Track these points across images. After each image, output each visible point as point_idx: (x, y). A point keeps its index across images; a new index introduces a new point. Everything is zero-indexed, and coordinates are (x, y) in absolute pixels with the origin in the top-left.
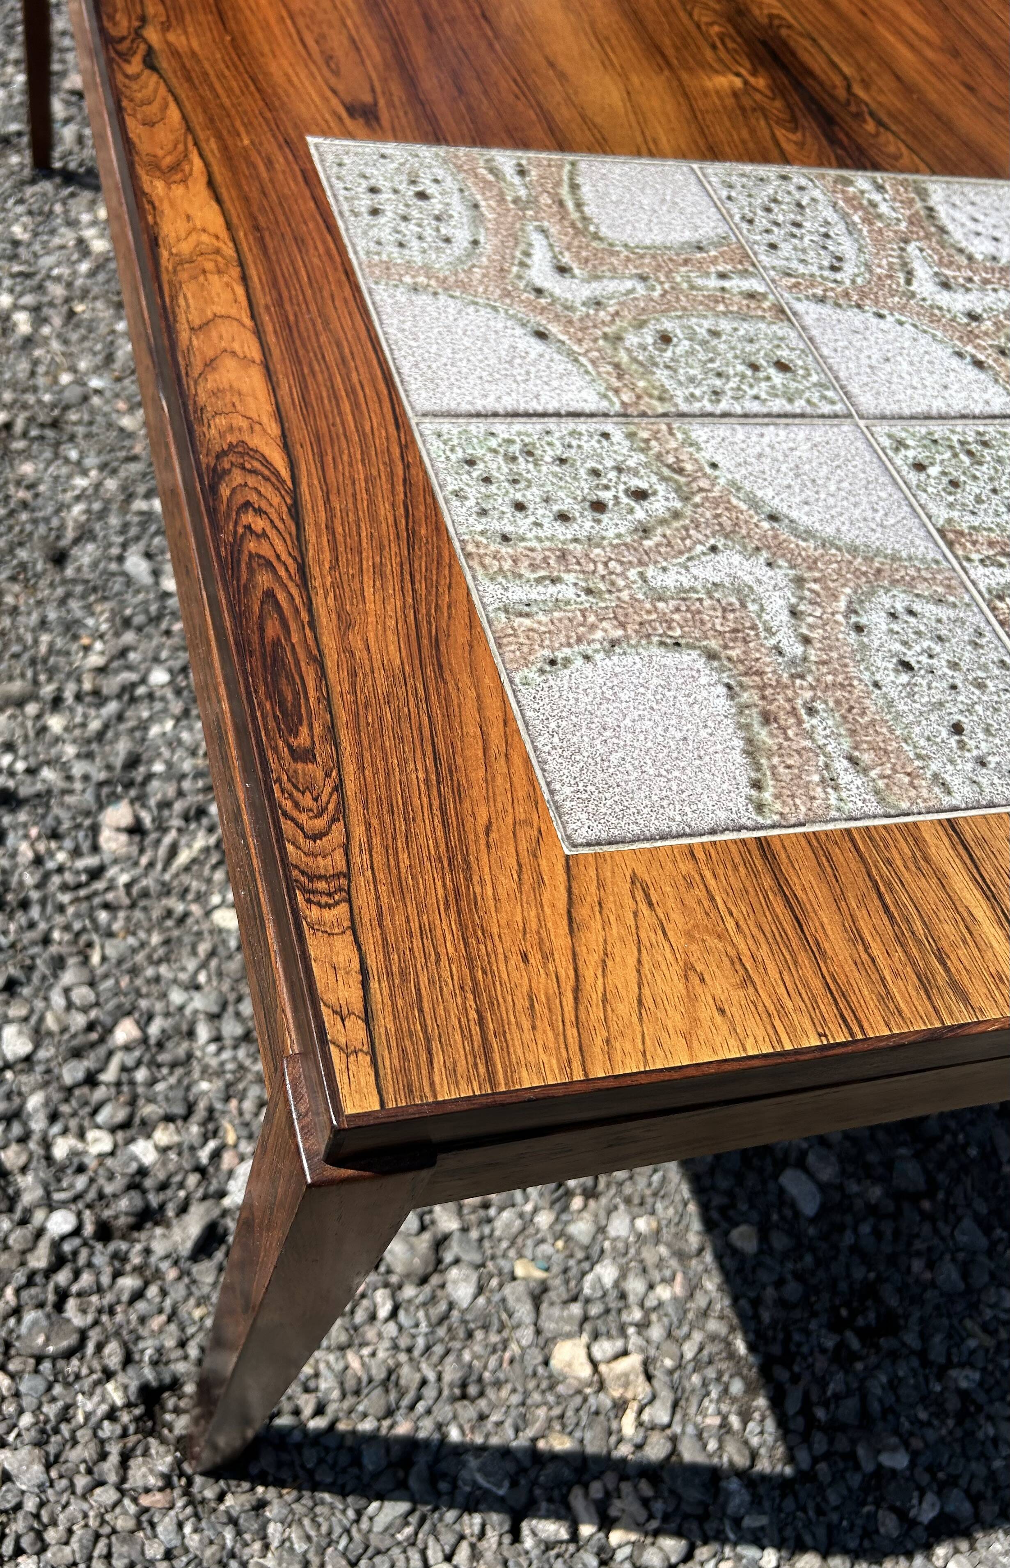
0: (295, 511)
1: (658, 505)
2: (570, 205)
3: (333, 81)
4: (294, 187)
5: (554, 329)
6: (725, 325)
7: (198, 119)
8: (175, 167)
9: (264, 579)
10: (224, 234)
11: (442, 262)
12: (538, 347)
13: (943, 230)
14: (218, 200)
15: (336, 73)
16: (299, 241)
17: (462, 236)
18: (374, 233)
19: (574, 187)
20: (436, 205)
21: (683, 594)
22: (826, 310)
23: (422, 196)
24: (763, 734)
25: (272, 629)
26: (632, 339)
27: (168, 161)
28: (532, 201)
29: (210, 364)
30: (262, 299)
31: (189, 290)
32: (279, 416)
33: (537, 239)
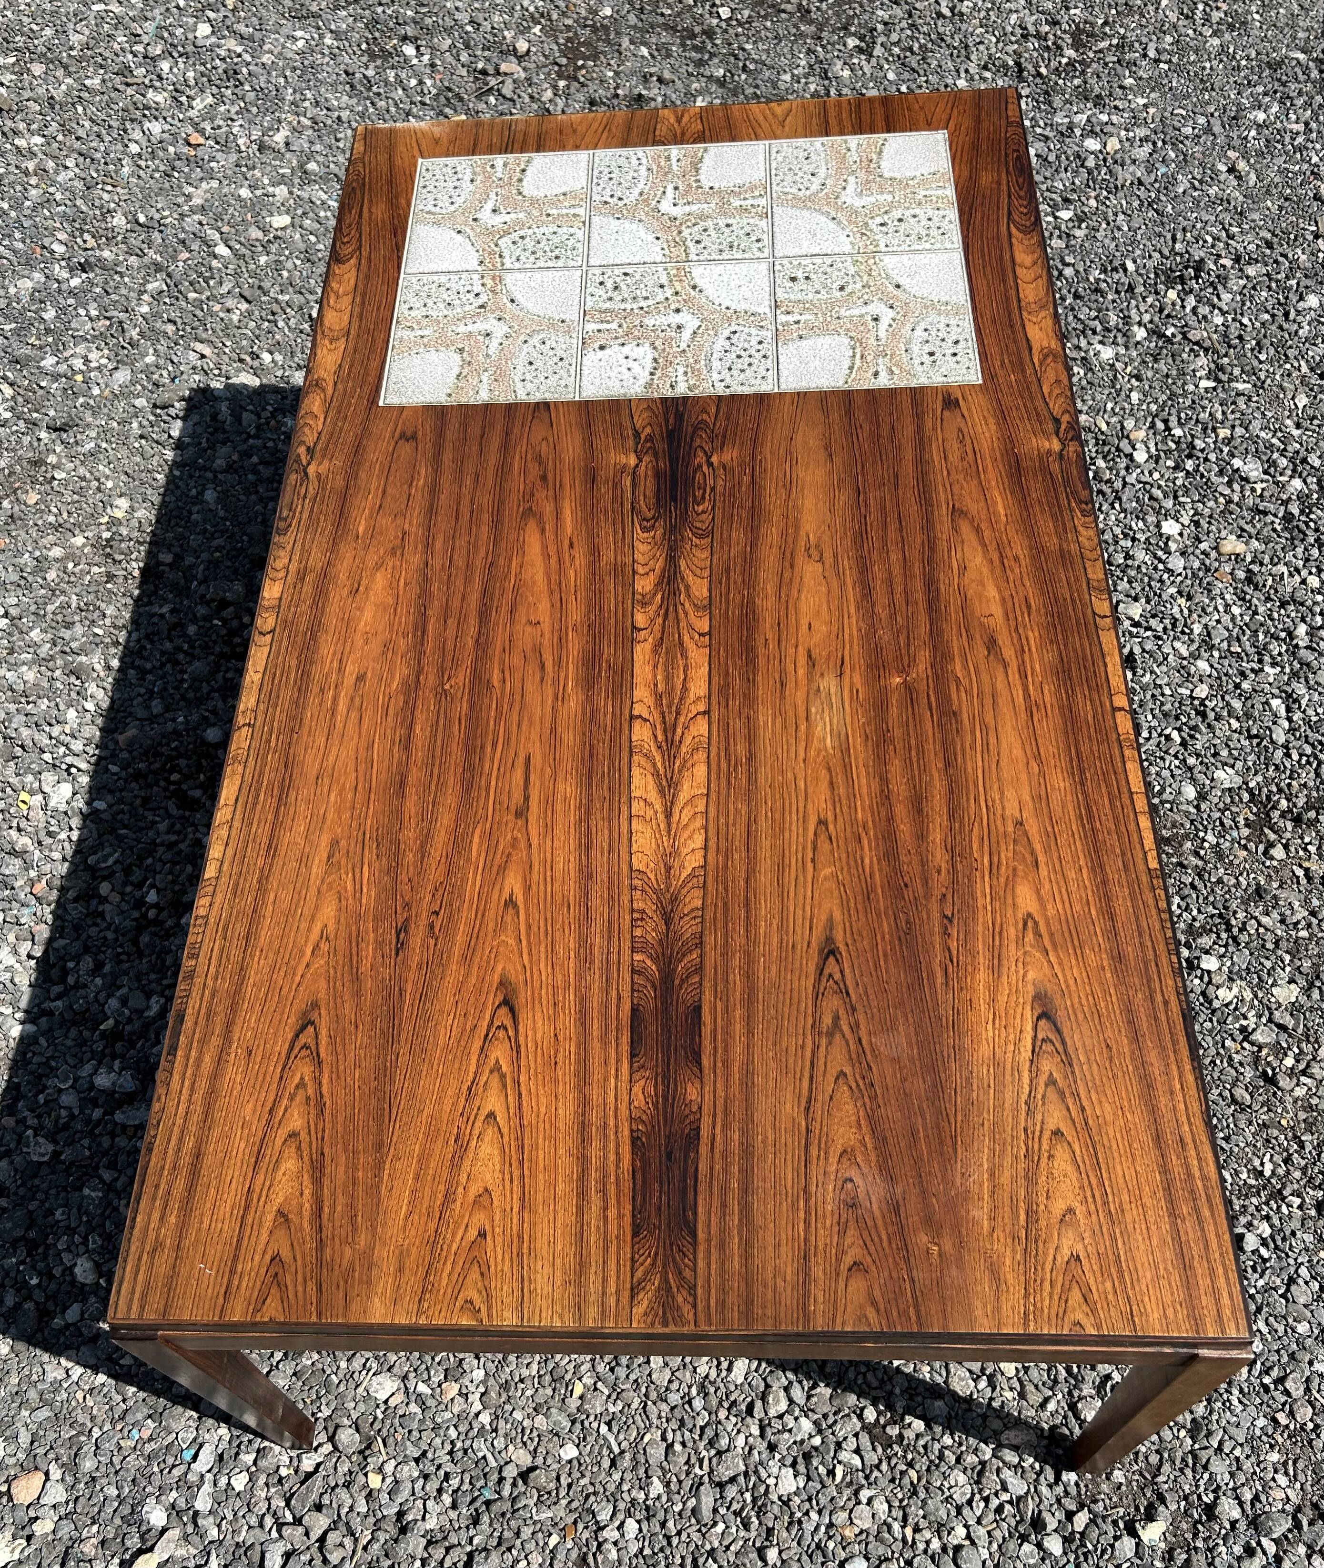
0: (1010, 213)
1: (879, 220)
2: (858, 356)
3: (962, 425)
4: (993, 350)
5: (891, 288)
6: (810, 296)
7: (1034, 388)
8: (1046, 356)
9: (1022, 193)
10: (1026, 322)
11: (933, 317)
12: (901, 281)
13: (655, 360)
14: (1028, 340)
15: (960, 430)
16: (994, 322)
17: (919, 332)
18: (959, 330)
19: (851, 368)
20: (927, 348)
21: (882, 193)
22: (753, 309)
23: (931, 354)
24: (874, 157)
25: (1021, 180)
26: (858, 286)
27: (1049, 360)
28: (876, 356)
29: (1035, 263)
30: (1013, 292)
31: (1042, 293)
32: (1011, 245)
33: (882, 334)
